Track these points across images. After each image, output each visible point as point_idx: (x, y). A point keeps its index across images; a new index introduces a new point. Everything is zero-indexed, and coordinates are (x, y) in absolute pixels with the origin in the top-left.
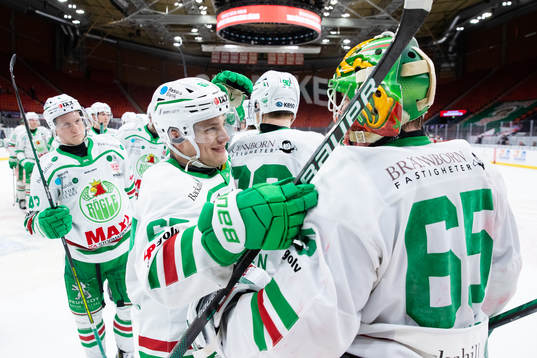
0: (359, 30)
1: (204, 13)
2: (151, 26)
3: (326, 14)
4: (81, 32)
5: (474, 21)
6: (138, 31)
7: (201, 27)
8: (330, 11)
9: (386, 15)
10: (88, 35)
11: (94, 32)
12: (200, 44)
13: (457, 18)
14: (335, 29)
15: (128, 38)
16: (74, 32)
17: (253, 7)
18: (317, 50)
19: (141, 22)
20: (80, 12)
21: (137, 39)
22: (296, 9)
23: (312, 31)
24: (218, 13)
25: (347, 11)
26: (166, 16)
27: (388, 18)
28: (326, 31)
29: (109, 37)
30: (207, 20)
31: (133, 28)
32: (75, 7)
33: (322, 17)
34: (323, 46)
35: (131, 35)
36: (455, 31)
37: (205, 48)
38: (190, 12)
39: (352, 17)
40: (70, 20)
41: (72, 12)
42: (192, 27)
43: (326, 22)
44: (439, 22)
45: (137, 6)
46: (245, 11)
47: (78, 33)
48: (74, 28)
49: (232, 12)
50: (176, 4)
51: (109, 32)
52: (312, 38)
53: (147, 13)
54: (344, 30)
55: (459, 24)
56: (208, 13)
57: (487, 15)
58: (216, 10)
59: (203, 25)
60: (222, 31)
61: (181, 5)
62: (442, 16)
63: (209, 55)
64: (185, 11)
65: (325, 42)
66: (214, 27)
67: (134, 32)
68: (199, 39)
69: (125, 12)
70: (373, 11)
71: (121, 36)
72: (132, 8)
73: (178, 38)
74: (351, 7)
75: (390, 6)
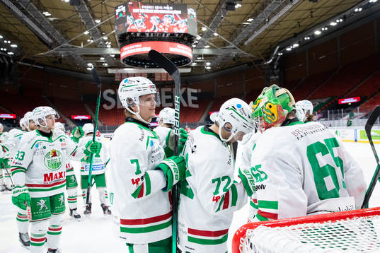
0: (216, 56)
1: (109, 46)
2: (69, 56)
3: (194, 46)
4: (15, 61)
5: (288, 49)
6: (60, 59)
7: (107, 57)
8: (196, 44)
9: (234, 46)
10: (20, 63)
11: (25, 61)
12: (106, 68)
13: (278, 47)
14: (200, 56)
15: (53, 65)
16: (9, 62)
17: (145, 43)
18: (189, 70)
19: (62, 54)
20: (14, 46)
21: (60, 66)
22: (175, 44)
23: (186, 58)
24: (121, 47)
25: (208, 44)
26: (82, 49)
27: (234, 48)
28: (195, 56)
29: (37, 64)
30: (111, 51)
31: (56, 57)
32: (9, 42)
33: (192, 48)
34: (192, 67)
35: (54, 62)
36: (277, 55)
37: (110, 71)
38: (99, 46)
39: (211, 48)
40: (6, 52)
41: (7, 46)
42: (100, 56)
43: (195, 52)
44: (267, 50)
45: (59, 42)
46: (140, 45)
47: (12, 61)
48: (8, 58)
49: (132, 46)
50: (89, 41)
51: (38, 60)
52: (187, 62)
53: (67, 47)
54: (206, 56)
55: (279, 51)
56: (112, 47)
57: (296, 45)
58: (119, 44)
59: (108, 55)
60: (124, 60)
61: (92, 41)
62: (268, 46)
63: (113, 75)
64: (95, 46)
65: (194, 64)
66: (118, 56)
67: (57, 60)
68: (106, 65)
69: (50, 47)
70: (225, 44)
71: (48, 64)
72: (55, 43)
73: (90, 65)
74: (210, 41)
75: (236, 40)
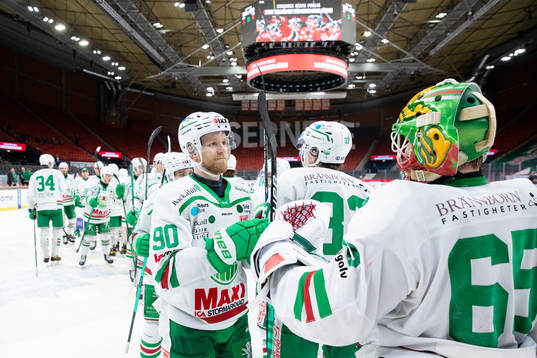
0: (385, 74)
1: (234, 64)
2: (185, 78)
3: (352, 60)
4: (123, 87)
5: (505, 59)
6: (174, 83)
7: (231, 78)
8: (355, 57)
9: (412, 58)
10: (129, 89)
11: (134, 86)
12: (231, 93)
13: (486, 57)
14: (361, 74)
15: (164, 90)
16: (117, 88)
17: (281, 57)
18: (343, 95)
19: (176, 75)
20: (122, 68)
21: (172, 91)
22: (323, 57)
23: (338, 76)
24: (248, 64)
25: (372, 56)
26: (199, 69)
27: (414, 61)
28: (353, 76)
29: (148, 90)
30: (237, 70)
31: (169, 81)
32: (117, 64)
33: (348, 63)
34: (349, 91)
35: (167, 87)
36: (484, 70)
37: (235, 97)
38: (221, 64)
39: (378, 61)
40: (113, 77)
41: (115, 69)
42: (222, 78)
43: (352, 68)
44: (467, 61)
45: (173, 61)
46: (274, 60)
47: (120, 88)
48: (116, 83)
49: (261, 63)
50: (208, 57)
51: (148, 85)
52: (339, 84)
53: (181, 67)
54: (369, 75)
55: (488, 62)
56: (238, 64)
57: (520, 51)
58: (246, 60)
59: (233, 76)
60: (252, 81)
61: (213, 58)
62: (470, 55)
63: (239, 103)
64: (216, 63)
65: (351, 87)
66: (244, 77)
67: (170, 84)
68: (230, 89)
69: (161, 67)
70: (399, 55)
71: (159, 90)
72: (168, 62)
73: (210, 89)
74: (376, 51)
75: (416, 48)
